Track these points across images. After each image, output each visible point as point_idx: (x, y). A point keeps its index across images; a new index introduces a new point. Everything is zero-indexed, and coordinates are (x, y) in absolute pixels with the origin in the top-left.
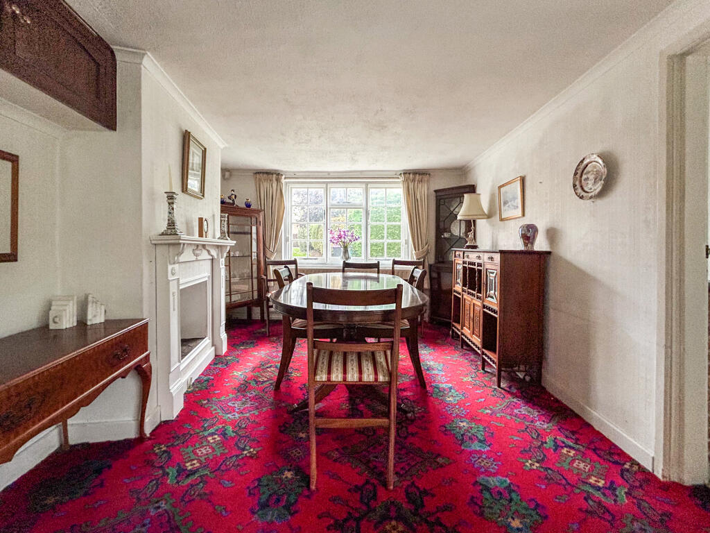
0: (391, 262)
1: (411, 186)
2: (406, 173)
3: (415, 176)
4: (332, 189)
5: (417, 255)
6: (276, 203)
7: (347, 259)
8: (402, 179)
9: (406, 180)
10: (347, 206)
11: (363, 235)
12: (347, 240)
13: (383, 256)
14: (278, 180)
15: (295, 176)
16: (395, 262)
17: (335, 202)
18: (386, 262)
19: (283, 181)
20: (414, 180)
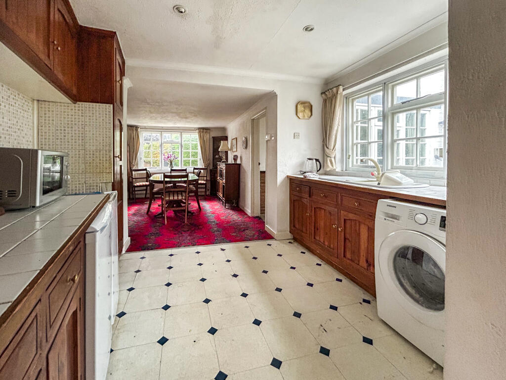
0: (193, 169)
1: (202, 134)
2: (199, 129)
3: (203, 131)
4: (164, 134)
5: (204, 165)
6: (135, 141)
7: (173, 167)
8: (197, 131)
9: (200, 132)
10: (172, 142)
11: (180, 157)
12: (172, 159)
13: (189, 166)
14: (137, 130)
15: (145, 128)
16: (195, 169)
17: (165, 140)
18: (191, 169)
19: (139, 130)
20: (203, 132)
